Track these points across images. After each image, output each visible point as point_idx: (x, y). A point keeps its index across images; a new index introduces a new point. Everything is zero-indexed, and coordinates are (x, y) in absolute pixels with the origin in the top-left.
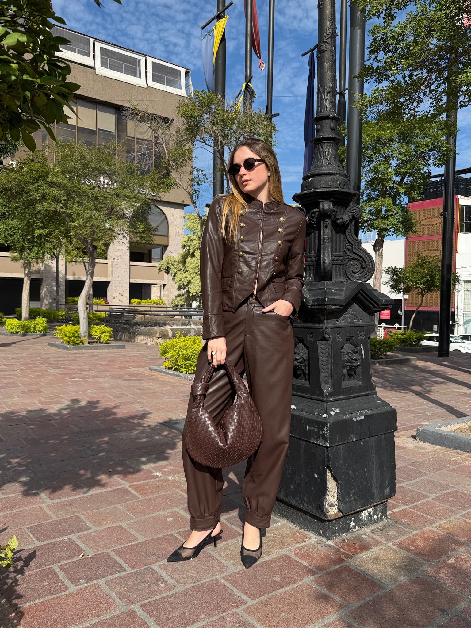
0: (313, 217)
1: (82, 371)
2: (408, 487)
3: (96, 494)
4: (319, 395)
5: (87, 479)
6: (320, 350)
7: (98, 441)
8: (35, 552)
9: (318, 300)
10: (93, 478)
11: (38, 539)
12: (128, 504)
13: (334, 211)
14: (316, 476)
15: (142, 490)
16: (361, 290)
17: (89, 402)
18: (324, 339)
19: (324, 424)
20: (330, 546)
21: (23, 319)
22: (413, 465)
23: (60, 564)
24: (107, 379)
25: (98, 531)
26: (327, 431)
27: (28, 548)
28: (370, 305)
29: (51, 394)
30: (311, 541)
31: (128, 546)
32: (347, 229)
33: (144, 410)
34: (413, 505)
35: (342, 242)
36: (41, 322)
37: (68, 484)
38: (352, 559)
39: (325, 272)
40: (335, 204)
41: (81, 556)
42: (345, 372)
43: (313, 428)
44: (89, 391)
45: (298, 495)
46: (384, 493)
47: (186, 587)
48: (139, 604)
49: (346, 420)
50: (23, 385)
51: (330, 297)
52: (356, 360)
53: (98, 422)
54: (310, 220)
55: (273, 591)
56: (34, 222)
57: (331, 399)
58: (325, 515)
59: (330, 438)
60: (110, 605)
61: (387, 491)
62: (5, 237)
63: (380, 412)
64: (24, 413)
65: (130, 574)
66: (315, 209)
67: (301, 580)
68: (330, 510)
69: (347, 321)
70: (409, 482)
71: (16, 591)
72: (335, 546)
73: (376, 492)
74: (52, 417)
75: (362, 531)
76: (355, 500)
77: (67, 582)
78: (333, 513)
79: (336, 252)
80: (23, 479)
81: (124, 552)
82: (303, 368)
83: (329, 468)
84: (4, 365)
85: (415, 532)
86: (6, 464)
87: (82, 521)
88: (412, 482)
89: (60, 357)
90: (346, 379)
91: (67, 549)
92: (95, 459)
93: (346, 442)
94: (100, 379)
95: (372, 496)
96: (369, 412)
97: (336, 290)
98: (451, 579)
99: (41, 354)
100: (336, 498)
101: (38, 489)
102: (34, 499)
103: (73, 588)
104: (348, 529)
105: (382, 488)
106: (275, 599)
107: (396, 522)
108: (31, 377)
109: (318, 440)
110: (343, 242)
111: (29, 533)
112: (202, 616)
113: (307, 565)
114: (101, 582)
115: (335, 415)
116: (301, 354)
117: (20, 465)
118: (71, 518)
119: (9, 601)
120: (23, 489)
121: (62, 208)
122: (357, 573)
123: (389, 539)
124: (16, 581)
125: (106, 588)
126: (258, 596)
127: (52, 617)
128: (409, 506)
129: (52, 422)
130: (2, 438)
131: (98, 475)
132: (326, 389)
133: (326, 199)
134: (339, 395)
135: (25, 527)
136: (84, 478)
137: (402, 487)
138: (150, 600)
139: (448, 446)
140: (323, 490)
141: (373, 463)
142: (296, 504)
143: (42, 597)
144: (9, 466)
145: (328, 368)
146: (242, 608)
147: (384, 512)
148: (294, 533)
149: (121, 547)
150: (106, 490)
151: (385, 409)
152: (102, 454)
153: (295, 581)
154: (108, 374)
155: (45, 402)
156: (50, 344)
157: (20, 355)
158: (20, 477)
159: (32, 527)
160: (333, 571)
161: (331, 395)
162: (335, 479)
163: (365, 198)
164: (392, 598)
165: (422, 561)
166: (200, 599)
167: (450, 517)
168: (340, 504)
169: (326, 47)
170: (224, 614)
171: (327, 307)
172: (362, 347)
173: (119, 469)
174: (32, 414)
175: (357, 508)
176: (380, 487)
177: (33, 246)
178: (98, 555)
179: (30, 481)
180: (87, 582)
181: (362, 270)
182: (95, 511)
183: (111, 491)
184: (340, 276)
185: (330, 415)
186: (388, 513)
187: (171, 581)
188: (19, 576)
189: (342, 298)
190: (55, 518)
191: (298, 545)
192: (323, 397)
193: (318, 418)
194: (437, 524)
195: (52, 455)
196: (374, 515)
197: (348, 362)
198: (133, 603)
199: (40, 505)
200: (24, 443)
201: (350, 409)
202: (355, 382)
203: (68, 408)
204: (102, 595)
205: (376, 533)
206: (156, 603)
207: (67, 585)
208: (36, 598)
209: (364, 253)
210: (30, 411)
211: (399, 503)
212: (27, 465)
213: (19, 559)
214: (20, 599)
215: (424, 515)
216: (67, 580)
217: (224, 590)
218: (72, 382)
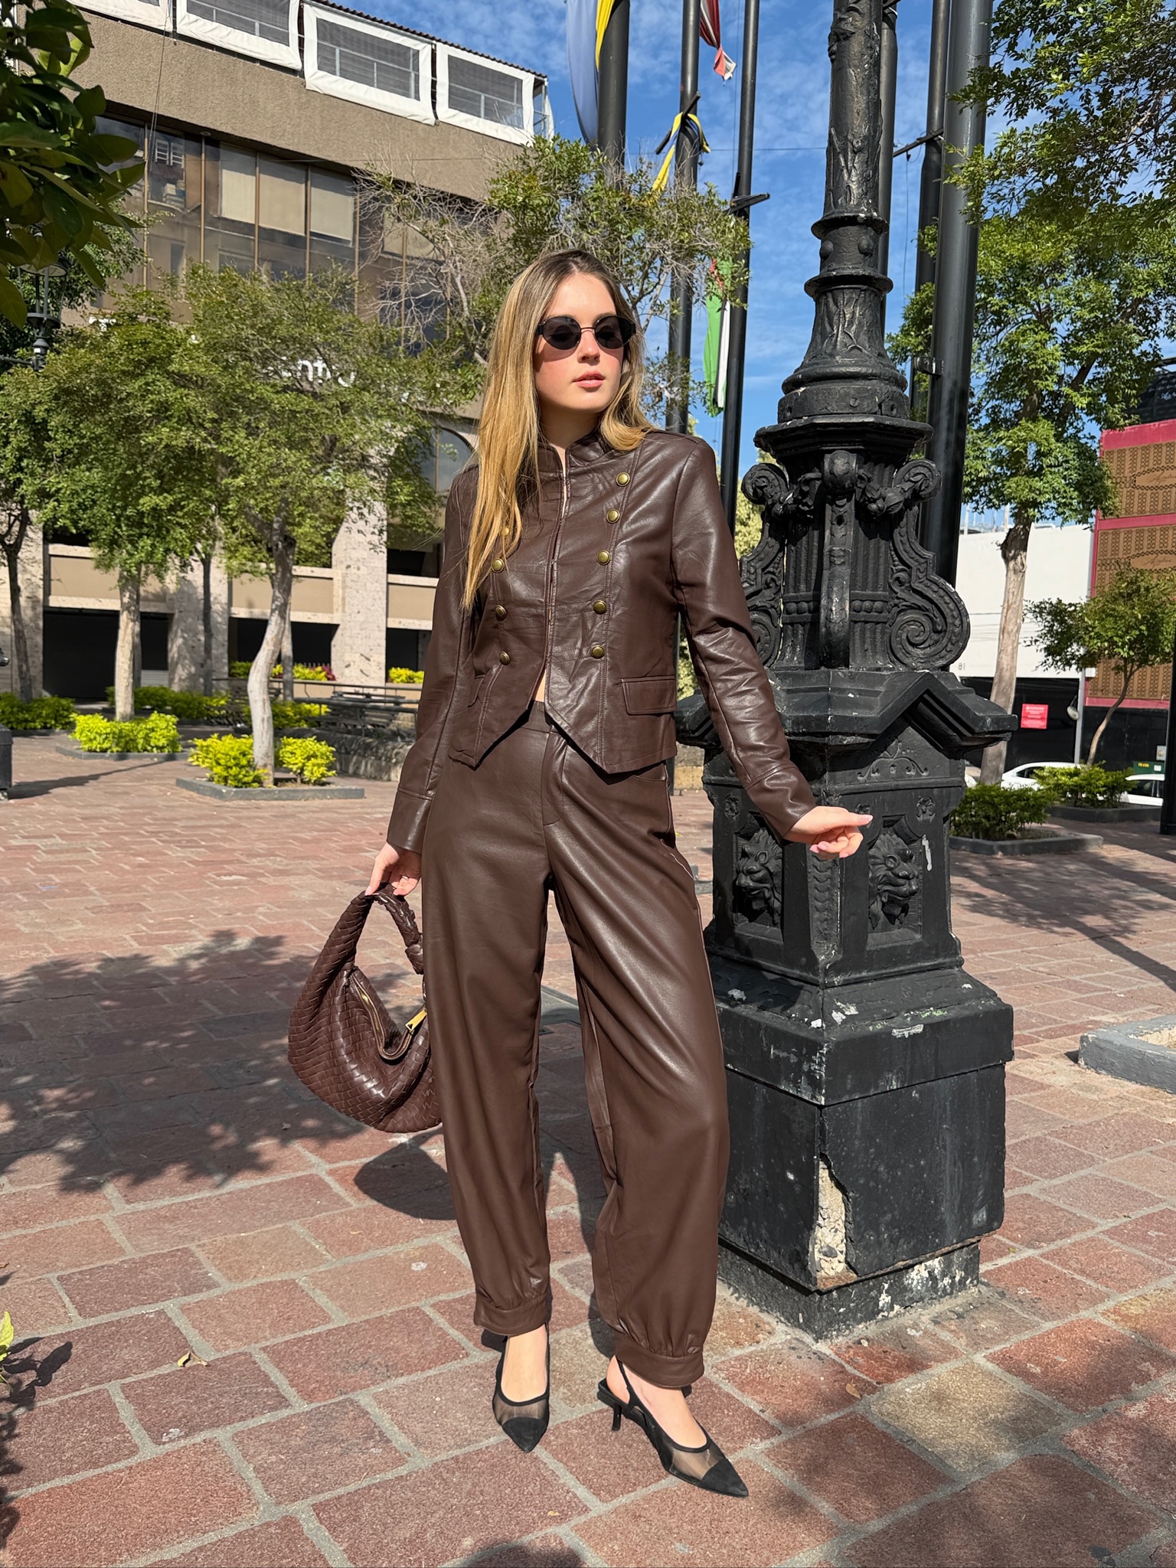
0: (804, 494)
1: (252, 855)
2: (1043, 1197)
3: (242, 1190)
4: (804, 968)
5: (226, 1148)
7: (266, 1046)
8: (68, 1346)
9: (807, 721)
10: (241, 1145)
11: (81, 1311)
12: (318, 1221)
13: (860, 477)
14: (791, 1177)
16: (928, 692)
17: (258, 940)
19: (813, 1046)
20: (820, 1357)
21: (118, 717)
22: (1063, 1135)
23: (127, 1380)
24: (309, 879)
25: (234, 1293)
26: (820, 1065)
27: (51, 1332)
28: (950, 732)
29: (167, 915)
30: (773, 1340)
31: (303, 1339)
32: (896, 525)
33: (391, 966)
34: (1052, 1247)
35: (882, 560)
36: (163, 725)
37: (176, 1161)
38: (875, 1397)
39: (829, 644)
40: (865, 457)
41: (180, 1362)
42: (877, 907)
43: (785, 1054)
44: (261, 909)
45: (745, 1220)
46: (971, 1223)
47: (438, 1459)
48: (311, 1500)
49: (875, 1037)
50: (100, 890)
51: (840, 713)
52: (906, 878)
53: (273, 995)
54: (796, 501)
56: (138, 476)
57: (837, 980)
58: (809, 1277)
59: (827, 1082)
60: (237, 1500)
61: (981, 1216)
62: (72, 511)
63: (967, 1013)
64: (92, 967)
65: (299, 1415)
66: (810, 471)
68: (824, 1264)
69: (887, 776)
70: (1046, 1183)
71: (6, 1452)
72: (833, 1356)
73: (949, 1218)
74: (159, 978)
75: (908, 1318)
76: (891, 1241)
78: (832, 1273)
79: (864, 588)
80: (68, 1144)
81: (292, 1354)
82: (767, 894)
83: (823, 1157)
84: (62, 836)
85: (1048, 1326)
86: (30, 1102)
87: (198, 1263)
88: (1055, 1182)
89: (200, 818)
90: (879, 927)
91: (149, 1340)
92: (250, 1096)
93: (871, 1092)
94: (292, 878)
95: (939, 1229)
96: (938, 1013)
97: (860, 692)
98: (1131, 1464)
99: (155, 807)
100: (841, 1235)
101: (101, 1172)
102: (89, 1199)
103: (149, 1450)
104: (872, 1313)
105: (966, 1209)
107: (1002, 1295)
108: (122, 869)
109: (797, 1086)
110: (886, 561)
111: (62, 1293)
112: (468, 1542)
113: (755, 1407)
114: (223, 1435)
115: (844, 1022)
116: (762, 859)
117: (63, 1105)
118: (172, 1254)
120: (62, 1171)
121: (205, 440)
122: (884, 1433)
123: (977, 1341)
124: (12, 1423)
125: (233, 1452)
126: (618, 1491)
127: (86, 1530)
128: (1040, 1251)
129: (159, 991)
130: (31, 1031)
131: (255, 1140)
132: (825, 954)
133: (840, 443)
134: (860, 970)
135: (53, 1276)
136: (218, 1146)
137: (1028, 1196)
138: (341, 1491)
139: (1160, 1085)
140: (808, 1213)
141: (944, 1147)
142: (740, 1243)
143: (70, 1472)
144: (37, 1108)
145: (831, 899)
146: (573, 1523)
147: (971, 1268)
148: (732, 1316)
149: (286, 1338)
150: (268, 1181)
151: (983, 1005)
152: (272, 1082)
154: (312, 865)
155: (150, 937)
156: (180, 783)
157: (104, 811)
158: (60, 1138)
159: (70, 1276)
160: (822, 1428)
161: (837, 968)
162: (839, 1186)
163: (985, 421)
164: (967, 1511)
165: (1060, 1408)
166: (469, 1493)
167: (1146, 1283)
168: (852, 1251)
169: (855, 23)
171: (831, 740)
172: (925, 843)
173: (310, 1123)
174: (112, 968)
175: (895, 1259)
176: (960, 1207)
177: (141, 536)
178: (225, 1359)
179: (85, 1148)
180: (187, 1435)
181: (935, 637)
182: (234, 1236)
183: (281, 1184)
184: (875, 652)
185: (829, 1023)
186: (983, 1268)
187: (400, 1440)
188: (22, 1410)
189: (873, 714)
190: (132, 1254)
191: (737, 1352)
192: (815, 973)
193: (800, 1028)
194: (1110, 1304)
195: (147, 1081)
196: (944, 1275)
197: (886, 884)
198: (296, 1499)
199: (100, 1217)
200: (83, 1046)
201: (888, 1007)
202: (904, 935)
203: (205, 953)
204: (221, 1471)
205: (946, 1323)
206: (353, 1501)
207: (137, 1441)
208: (54, 1474)
209: (942, 592)
210: (108, 961)
211: (1015, 1240)
212: (80, 1107)
213: (27, 1365)
214: (15, 1477)
215: (1077, 1277)
216: (138, 1426)
217: (533, 1469)
218: (221, 884)
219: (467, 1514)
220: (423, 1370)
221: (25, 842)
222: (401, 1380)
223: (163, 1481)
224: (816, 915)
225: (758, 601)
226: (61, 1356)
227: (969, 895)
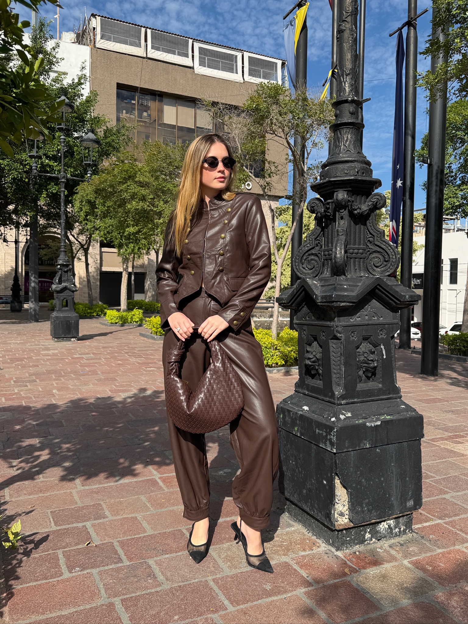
0: (328, 208)
2: (451, 500)
3: (125, 483)
4: (330, 397)
5: (124, 467)
6: (331, 349)
7: (148, 430)
8: (48, 536)
9: (326, 297)
10: (130, 466)
11: (56, 524)
12: (151, 496)
13: (349, 201)
14: (325, 482)
15: (170, 482)
16: (378, 285)
17: (155, 392)
18: (336, 338)
19: (331, 429)
20: (337, 557)
21: (122, 310)
23: (66, 549)
25: (112, 520)
26: (334, 436)
27: (43, 531)
29: (124, 382)
30: (319, 549)
31: (134, 539)
32: (368, 219)
34: (450, 519)
35: (362, 233)
36: (137, 313)
37: (104, 472)
38: (357, 574)
39: (337, 267)
40: (351, 193)
41: (86, 544)
42: (361, 373)
43: (321, 432)
44: (159, 380)
45: (310, 500)
46: (406, 506)
47: (173, 586)
48: (121, 598)
49: (359, 425)
50: (102, 373)
51: (339, 293)
52: (372, 360)
53: (155, 412)
54: (325, 211)
55: (259, 599)
56: (126, 220)
57: (343, 402)
58: (333, 524)
59: (336, 443)
60: (94, 595)
61: (411, 503)
62: (105, 235)
63: (402, 417)
64: (92, 401)
65: (124, 566)
66: (330, 199)
67: (292, 591)
68: (339, 519)
69: (364, 319)
70: (454, 494)
71: (16, 572)
72: (344, 558)
73: (395, 503)
74: (115, 405)
75: (379, 544)
76: (369, 511)
77: (64, 568)
78: (343, 523)
79: (355, 244)
80: (67, 464)
81: (128, 544)
82: (317, 368)
83: (337, 474)
84: (93, 354)
85: (440, 551)
86: (57, 449)
87: (103, 509)
88: (458, 494)
89: (145, 347)
90: (363, 381)
91: (77, 536)
92: (138, 448)
93: (357, 449)
95: (391, 507)
96: (389, 417)
97: (349, 285)
98: (462, 608)
99: (130, 343)
100: (346, 507)
101: (76, 475)
102: (69, 484)
103: (67, 575)
104: (362, 541)
105: (403, 500)
106: (258, 608)
107: (423, 537)
108: (112, 365)
109: (326, 445)
110: (364, 234)
111: (51, 517)
112: (176, 617)
113: (305, 575)
114: (95, 571)
115: (345, 419)
116: (314, 353)
117: (69, 450)
118: (94, 505)
119: (7, 581)
120: (62, 473)
121: (148, 206)
122: (356, 589)
123: (407, 555)
124: (21, 561)
125: (97, 578)
126: (241, 603)
128: (444, 521)
129: (114, 410)
130: (64, 423)
131: (135, 465)
132: (338, 391)
133: (342, 188)
134: (354, 398)
135: (49, 511)
136: (121, 466)
137: (445, 498)
138: (133, 595)
140: (331, 497)
141: (392, 473)
142: (308, 510)
143: (37, 581)
144: (59, 451)
145: (340, 369)
146: (220, 614)
147: (409, 525)
148: (304, 539)
149: (128, 538)
150: (136, 480)
151: (409, 414)
152: (147, 444)
153: (286, 592)
155: (115, 390)
156: (141, 335)
157: (111, 345)
158: (64, 462)
159: (55, 511)
160: (331, 585)
161: (343, 397)
162: (345, 487)
165: (436, 584)
166: (182, 599)
168: (351, 514)
169: (345, 26)
170: (199, 618)
171: (335, 304)
172: (382, 347)
173: (157, 459)
174: (99, 401)
175: (371, 519)
176: (401, 499)
177: (130, 243)
178: (103, 544)
179: (72, 466)
180: (81, 570)
181: (385, 263)
182: (118, 500)
183: (140, 481)
184: (360, 270)
185: (338, 419)
186: (415, 527)
187: (161, 578)
188: (26, 558)
189: (354, 294)
190: (80, 504)
191: (303, 553)
192: (334, 399)
193: (327, 421)
195: (101, 442)
196: (396, 528)
197: (364, 363)
198: (116, 596)
199: (71, 491)
200: (81, 429)
201: (365, 414)
202: (374, 385)
203: (135, 395)
204: (91, 584)
205: (395, 547)
206: (137, 598)
207: (63, 571)
208: (31, 581)
209: (387, 245)
210: (98, 398)
211: (434, 516)
212: (75, 451)
213: (32, 542)
214: (17, 581)
215: (458, 532)
216: (65, 566)
217: (209, 592)
218: (146, 371)
219: (179, 607)
220: (176, 552)
221: (80, 356)
222: (167, 556)
223: (69, 586)
224: (334, 376)
225: (313, 251)
226: (45, 539)
227: (451, 378)
